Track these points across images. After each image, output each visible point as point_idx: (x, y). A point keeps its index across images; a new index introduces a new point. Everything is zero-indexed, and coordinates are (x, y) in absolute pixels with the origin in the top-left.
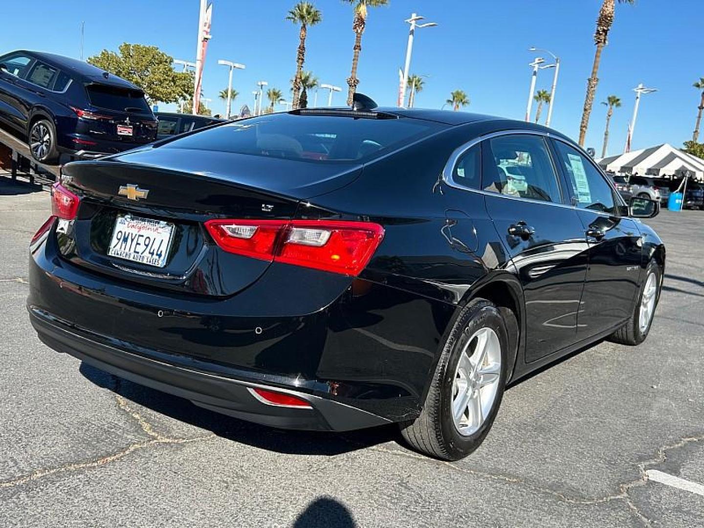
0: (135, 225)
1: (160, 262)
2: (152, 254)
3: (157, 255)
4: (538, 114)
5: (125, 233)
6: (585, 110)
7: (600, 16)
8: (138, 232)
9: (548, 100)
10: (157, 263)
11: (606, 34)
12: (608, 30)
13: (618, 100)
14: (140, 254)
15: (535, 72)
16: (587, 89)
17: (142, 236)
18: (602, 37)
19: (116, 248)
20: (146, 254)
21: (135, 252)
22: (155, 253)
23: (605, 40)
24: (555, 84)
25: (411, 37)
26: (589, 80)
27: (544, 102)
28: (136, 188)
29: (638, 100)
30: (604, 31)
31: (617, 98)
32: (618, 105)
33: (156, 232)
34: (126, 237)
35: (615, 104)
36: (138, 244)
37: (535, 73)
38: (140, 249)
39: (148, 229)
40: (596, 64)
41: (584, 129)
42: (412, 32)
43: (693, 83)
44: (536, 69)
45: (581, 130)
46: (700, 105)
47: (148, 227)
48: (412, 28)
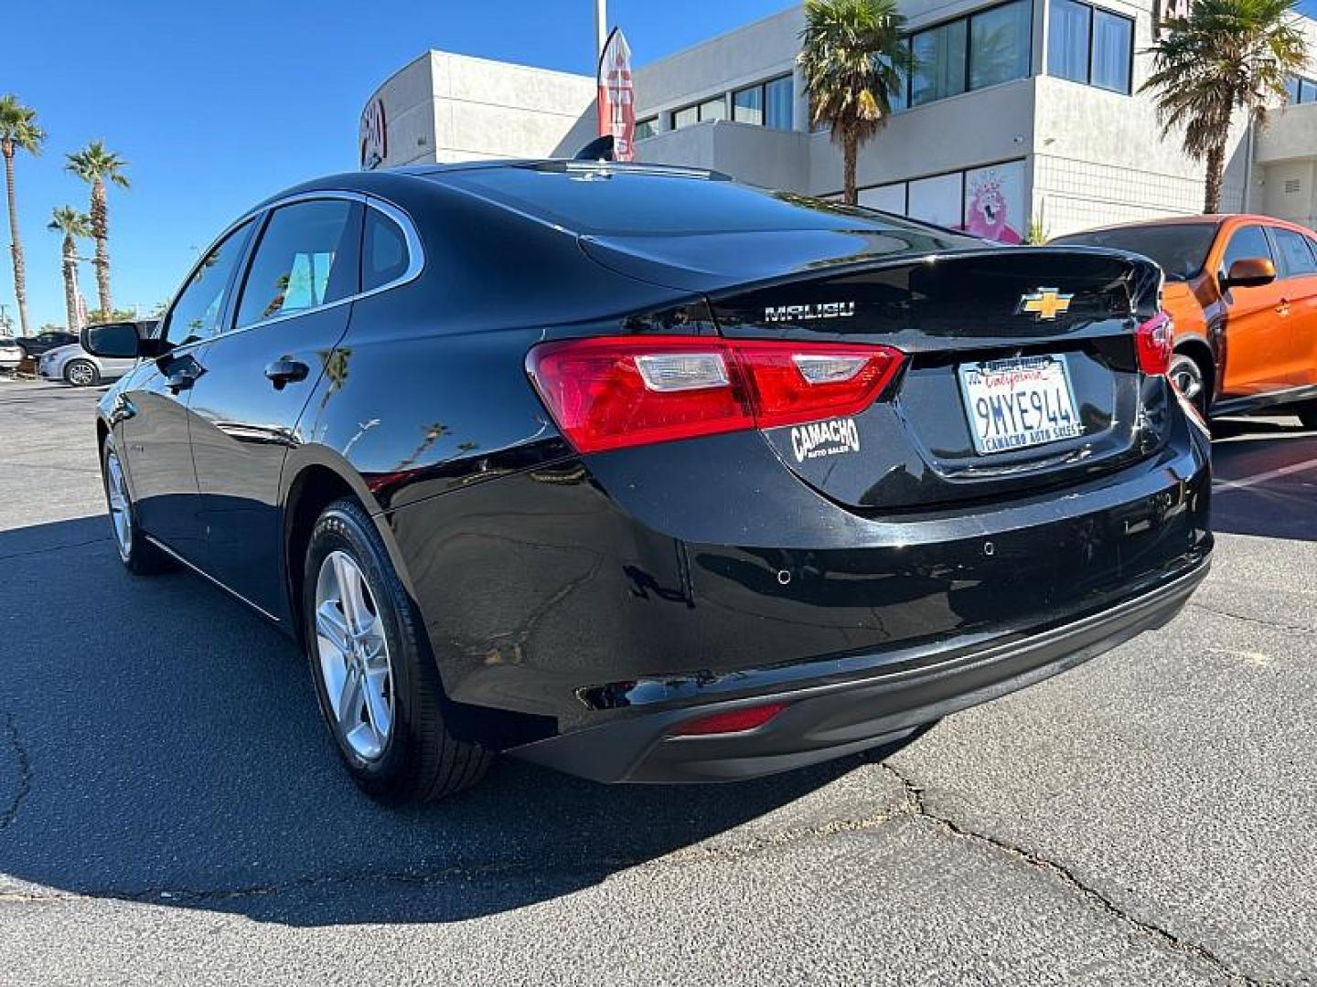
0: (1000, 378)
2: (1054, 419)
3: (1062, 418)
5: (990, 400)
8: (1012, 389)
10: (1069, 432)
14: (1037, 428)
17: (1023, 394)
19: (990, 434)
20: (1046, 423)
21: (1026, 428)
22: (1058, 416)
28: (1057, 293)
33: (1041, 378)
34: (995, 404)
36: (1023, 411)
38: (1032, 417)
47: (1024, 374)
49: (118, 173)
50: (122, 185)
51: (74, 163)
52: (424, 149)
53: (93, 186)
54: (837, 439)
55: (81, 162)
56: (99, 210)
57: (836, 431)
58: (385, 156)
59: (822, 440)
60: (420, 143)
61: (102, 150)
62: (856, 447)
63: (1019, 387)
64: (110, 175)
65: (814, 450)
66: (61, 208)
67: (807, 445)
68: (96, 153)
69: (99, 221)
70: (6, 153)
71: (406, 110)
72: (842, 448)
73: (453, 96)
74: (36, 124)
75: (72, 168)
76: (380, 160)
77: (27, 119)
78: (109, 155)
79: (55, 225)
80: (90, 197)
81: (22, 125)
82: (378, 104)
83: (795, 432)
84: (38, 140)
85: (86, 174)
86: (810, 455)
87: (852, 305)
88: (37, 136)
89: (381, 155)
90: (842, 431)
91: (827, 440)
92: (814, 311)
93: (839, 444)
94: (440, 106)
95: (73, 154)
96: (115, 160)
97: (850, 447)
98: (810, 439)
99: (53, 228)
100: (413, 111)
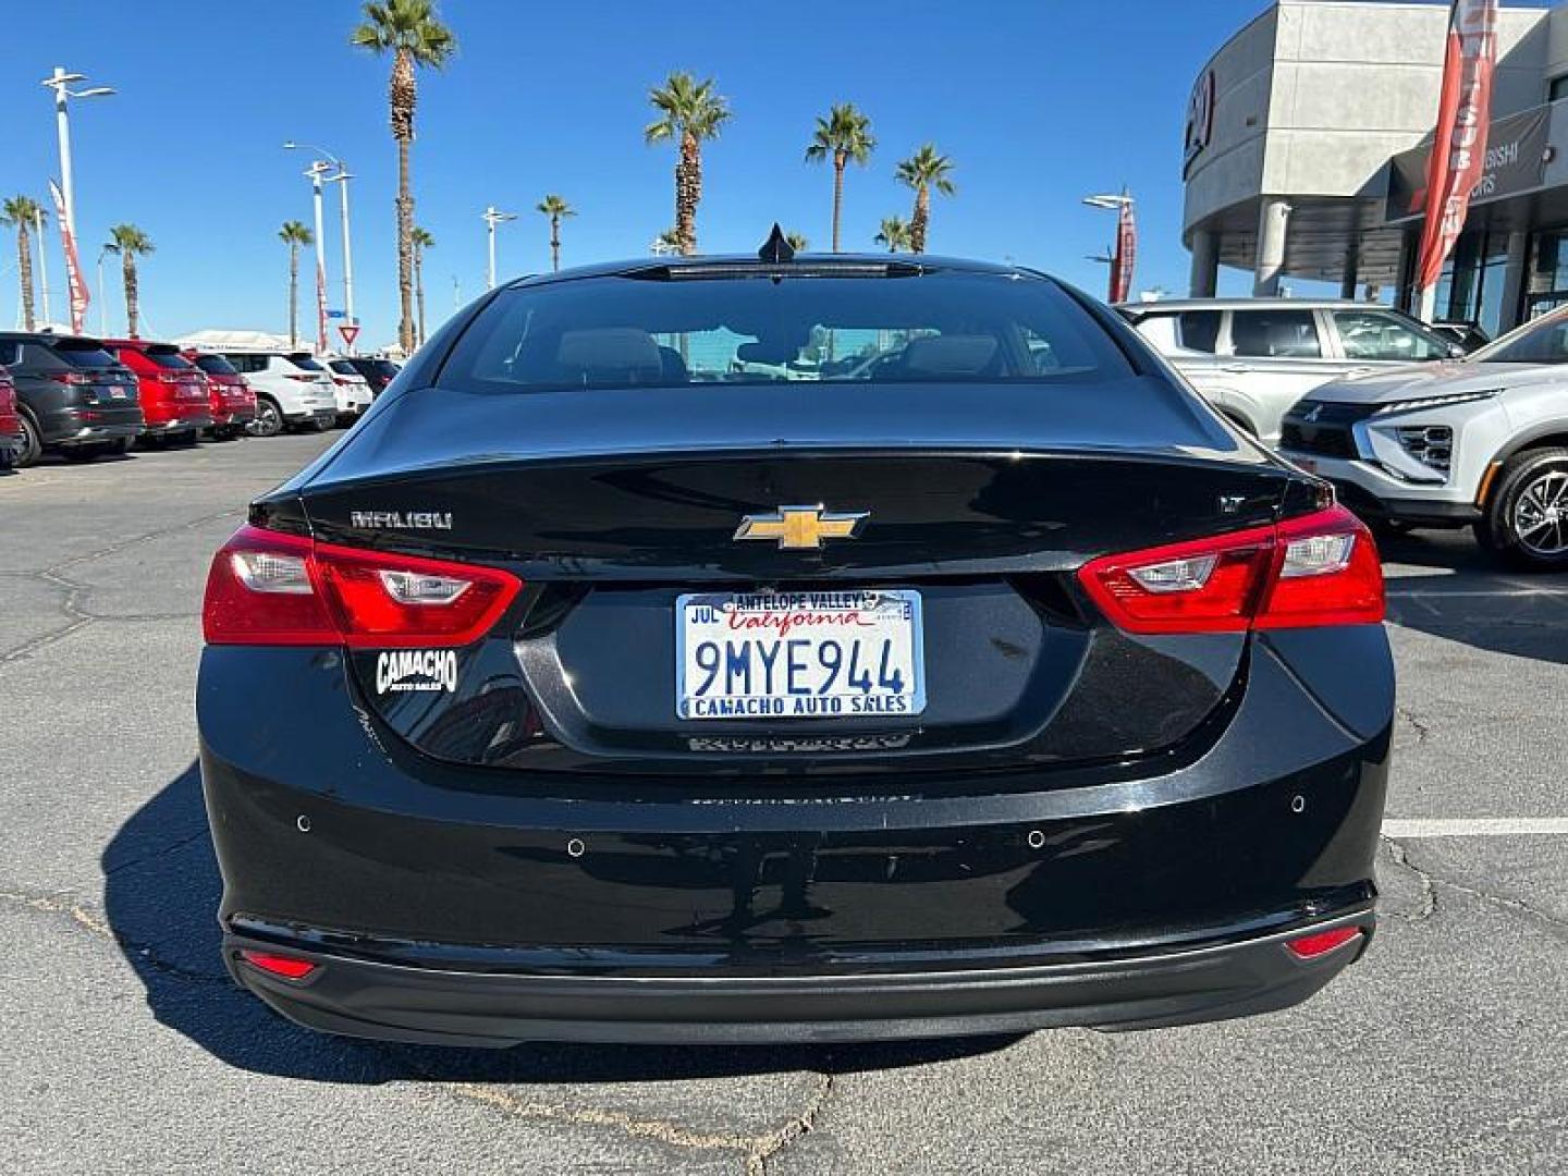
0: (761, 617)
1: (907, 701)
2: (865, 684)
3: (883, 683)
4: (294, 265)
5: (729, 644)
6: (402, 254)
7: (392, 88)
8: (782, 634)
9: (306, 238)
10: (895, 706)
11: (410, 121)
12: (412, 114)
13: (426, 236)
14: (815, 694)
15: (317, 188)
16: (397, 219)
17: (807, 643)
18: (405, 126)
19: (710, 693)
20: (840, 686)
21: (791, 690)
22: (874, 678)
23: (410, 131)
24: (345, 208)
25: (62, 117)
26: (398, 201)
27: (299, 243)
28: (820, 513)
29: (492, 234)
30: (405, 115)
31: (424, 232)
32: (427, 244)
33: (853, 623)
34: (738, 653)
35: (423, 243)
36: (792, 667)
37: (317, 191)
38: (813, 677)
39: (820, 619)
40: (404, 174)
41: (407, 287)
42: (62, 107)
43: (536, 204)
44: (317, 182)
45: (403, 289)
46: (552, 239)
47: (815, 615)
48: (61, 97)
49: (944, 178)
50: (947, 191)
51: (903, 171)
52: (1252, 130)
53: (917, 193)
54: (429, 673)
55: (910, 169)
56: (921, 218)
57: (431, 663)
58: (1207, 142)
59: (413, 672)
60: (1250, 123)
61: (932, 154)
62: (451, 687)
63: (795, 633)
64: (936, 181)
65: (398, 682)
66: (890, 220)
67: (393, 675)
68: (926, 157)
69: (919, 233)
70: (837, 164)
71: (1239, 82)
72: (433, 685)
73: (1302, 57)
74: (868, 131)
75: (902, 176)
76: (1201, 148)
77: (861, 128)
78: (937, 159)
79: (881, 237)
80: (913, 206)
81: (855, 134)
82: (1208, 79)
83: (383, 658)
84: (867, 149)
85: (914, 182)
86: (395, 687)
87: (448, 516)
88: (868, 145)
89: (1203, 141)
90: (439, 665)
91: (417, 673)
92: (404, 520)
93: (430, 680)
94: (1281, 73)
95: (903, 162)
96: (941, 165)
97: (444, 686)
98: (397, 669)
99: (880, 241)
100: (1247, 82)
